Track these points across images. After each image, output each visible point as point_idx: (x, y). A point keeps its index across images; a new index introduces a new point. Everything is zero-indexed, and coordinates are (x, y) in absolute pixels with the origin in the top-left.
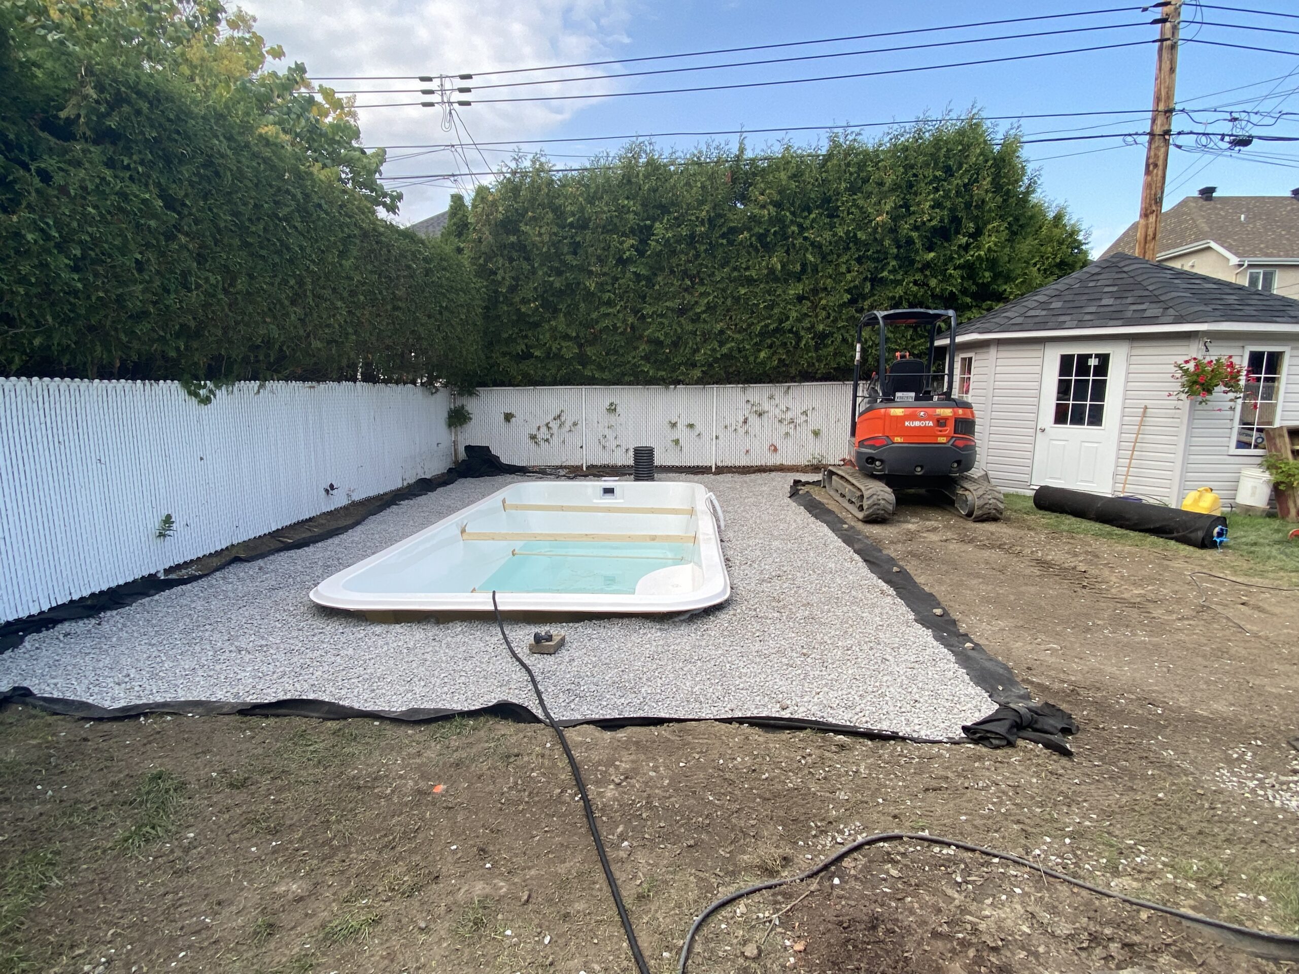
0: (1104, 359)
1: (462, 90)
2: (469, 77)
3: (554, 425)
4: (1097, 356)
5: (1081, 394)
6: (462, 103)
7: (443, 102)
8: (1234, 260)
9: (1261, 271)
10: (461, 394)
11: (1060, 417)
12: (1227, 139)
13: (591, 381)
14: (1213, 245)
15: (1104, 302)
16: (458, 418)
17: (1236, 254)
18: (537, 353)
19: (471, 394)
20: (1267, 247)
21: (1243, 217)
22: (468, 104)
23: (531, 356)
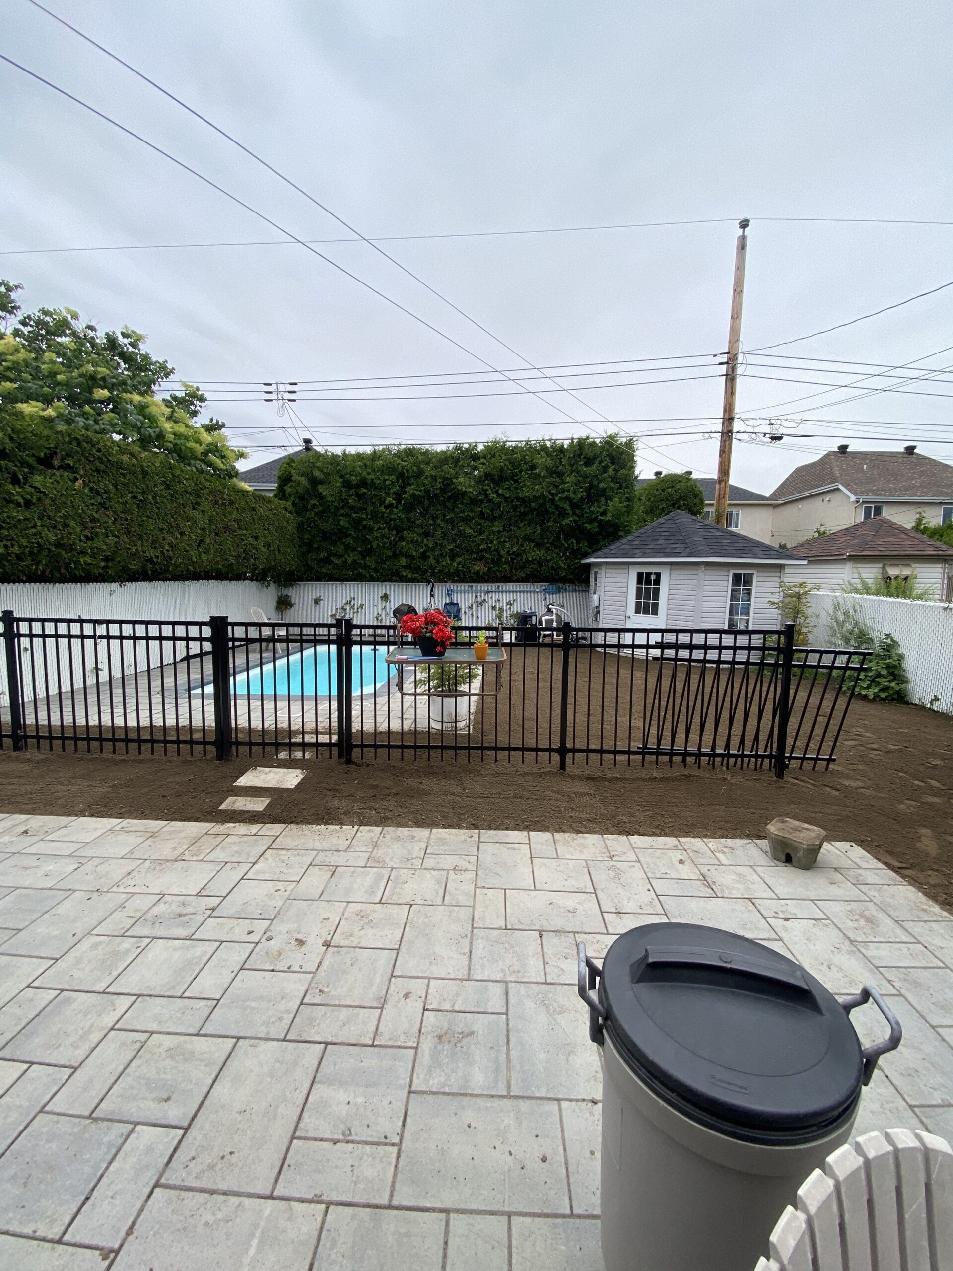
0: (658, 575)
1: (290, 392)
2: (295, 384)
3: (348, 607)
4: (655, 574)
5: (647, 597)
6: (290, 400)
7: (278, 399)
8: (853, 498)
9: (873, 506)
10: (286, 586)
11: (638, 611)
12: (768, 436)
13: (372, 579)
14: (841, 487)
15: (659, 542)
16: (284, 604)
17: (855, 494)
18: (336, 561)
19: (291, 585)
20: (878, 490)
21: (865, 467)
22: (294, 400)
23: (331, 562)
